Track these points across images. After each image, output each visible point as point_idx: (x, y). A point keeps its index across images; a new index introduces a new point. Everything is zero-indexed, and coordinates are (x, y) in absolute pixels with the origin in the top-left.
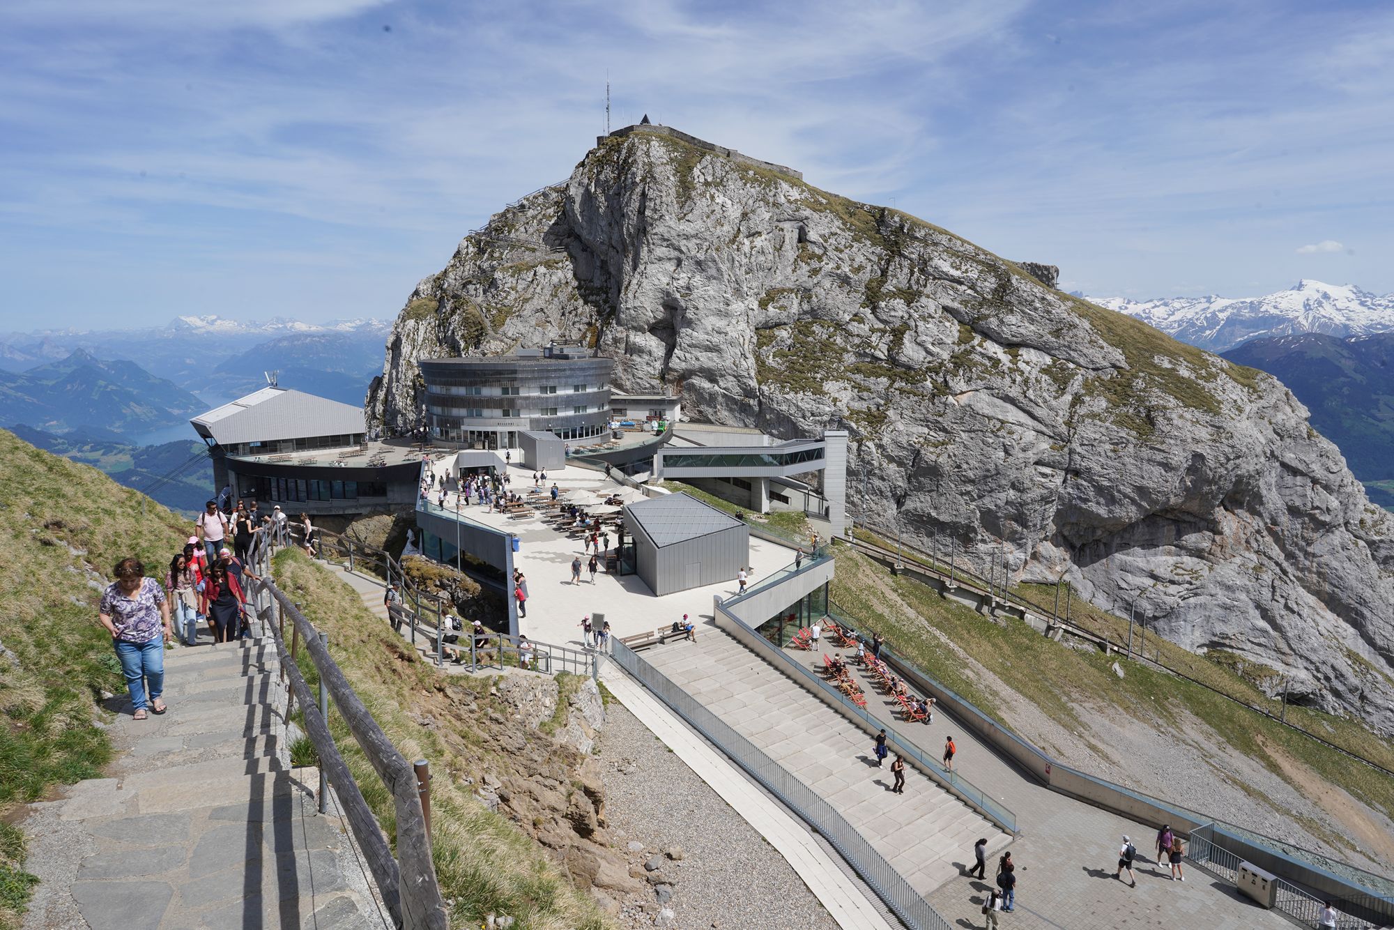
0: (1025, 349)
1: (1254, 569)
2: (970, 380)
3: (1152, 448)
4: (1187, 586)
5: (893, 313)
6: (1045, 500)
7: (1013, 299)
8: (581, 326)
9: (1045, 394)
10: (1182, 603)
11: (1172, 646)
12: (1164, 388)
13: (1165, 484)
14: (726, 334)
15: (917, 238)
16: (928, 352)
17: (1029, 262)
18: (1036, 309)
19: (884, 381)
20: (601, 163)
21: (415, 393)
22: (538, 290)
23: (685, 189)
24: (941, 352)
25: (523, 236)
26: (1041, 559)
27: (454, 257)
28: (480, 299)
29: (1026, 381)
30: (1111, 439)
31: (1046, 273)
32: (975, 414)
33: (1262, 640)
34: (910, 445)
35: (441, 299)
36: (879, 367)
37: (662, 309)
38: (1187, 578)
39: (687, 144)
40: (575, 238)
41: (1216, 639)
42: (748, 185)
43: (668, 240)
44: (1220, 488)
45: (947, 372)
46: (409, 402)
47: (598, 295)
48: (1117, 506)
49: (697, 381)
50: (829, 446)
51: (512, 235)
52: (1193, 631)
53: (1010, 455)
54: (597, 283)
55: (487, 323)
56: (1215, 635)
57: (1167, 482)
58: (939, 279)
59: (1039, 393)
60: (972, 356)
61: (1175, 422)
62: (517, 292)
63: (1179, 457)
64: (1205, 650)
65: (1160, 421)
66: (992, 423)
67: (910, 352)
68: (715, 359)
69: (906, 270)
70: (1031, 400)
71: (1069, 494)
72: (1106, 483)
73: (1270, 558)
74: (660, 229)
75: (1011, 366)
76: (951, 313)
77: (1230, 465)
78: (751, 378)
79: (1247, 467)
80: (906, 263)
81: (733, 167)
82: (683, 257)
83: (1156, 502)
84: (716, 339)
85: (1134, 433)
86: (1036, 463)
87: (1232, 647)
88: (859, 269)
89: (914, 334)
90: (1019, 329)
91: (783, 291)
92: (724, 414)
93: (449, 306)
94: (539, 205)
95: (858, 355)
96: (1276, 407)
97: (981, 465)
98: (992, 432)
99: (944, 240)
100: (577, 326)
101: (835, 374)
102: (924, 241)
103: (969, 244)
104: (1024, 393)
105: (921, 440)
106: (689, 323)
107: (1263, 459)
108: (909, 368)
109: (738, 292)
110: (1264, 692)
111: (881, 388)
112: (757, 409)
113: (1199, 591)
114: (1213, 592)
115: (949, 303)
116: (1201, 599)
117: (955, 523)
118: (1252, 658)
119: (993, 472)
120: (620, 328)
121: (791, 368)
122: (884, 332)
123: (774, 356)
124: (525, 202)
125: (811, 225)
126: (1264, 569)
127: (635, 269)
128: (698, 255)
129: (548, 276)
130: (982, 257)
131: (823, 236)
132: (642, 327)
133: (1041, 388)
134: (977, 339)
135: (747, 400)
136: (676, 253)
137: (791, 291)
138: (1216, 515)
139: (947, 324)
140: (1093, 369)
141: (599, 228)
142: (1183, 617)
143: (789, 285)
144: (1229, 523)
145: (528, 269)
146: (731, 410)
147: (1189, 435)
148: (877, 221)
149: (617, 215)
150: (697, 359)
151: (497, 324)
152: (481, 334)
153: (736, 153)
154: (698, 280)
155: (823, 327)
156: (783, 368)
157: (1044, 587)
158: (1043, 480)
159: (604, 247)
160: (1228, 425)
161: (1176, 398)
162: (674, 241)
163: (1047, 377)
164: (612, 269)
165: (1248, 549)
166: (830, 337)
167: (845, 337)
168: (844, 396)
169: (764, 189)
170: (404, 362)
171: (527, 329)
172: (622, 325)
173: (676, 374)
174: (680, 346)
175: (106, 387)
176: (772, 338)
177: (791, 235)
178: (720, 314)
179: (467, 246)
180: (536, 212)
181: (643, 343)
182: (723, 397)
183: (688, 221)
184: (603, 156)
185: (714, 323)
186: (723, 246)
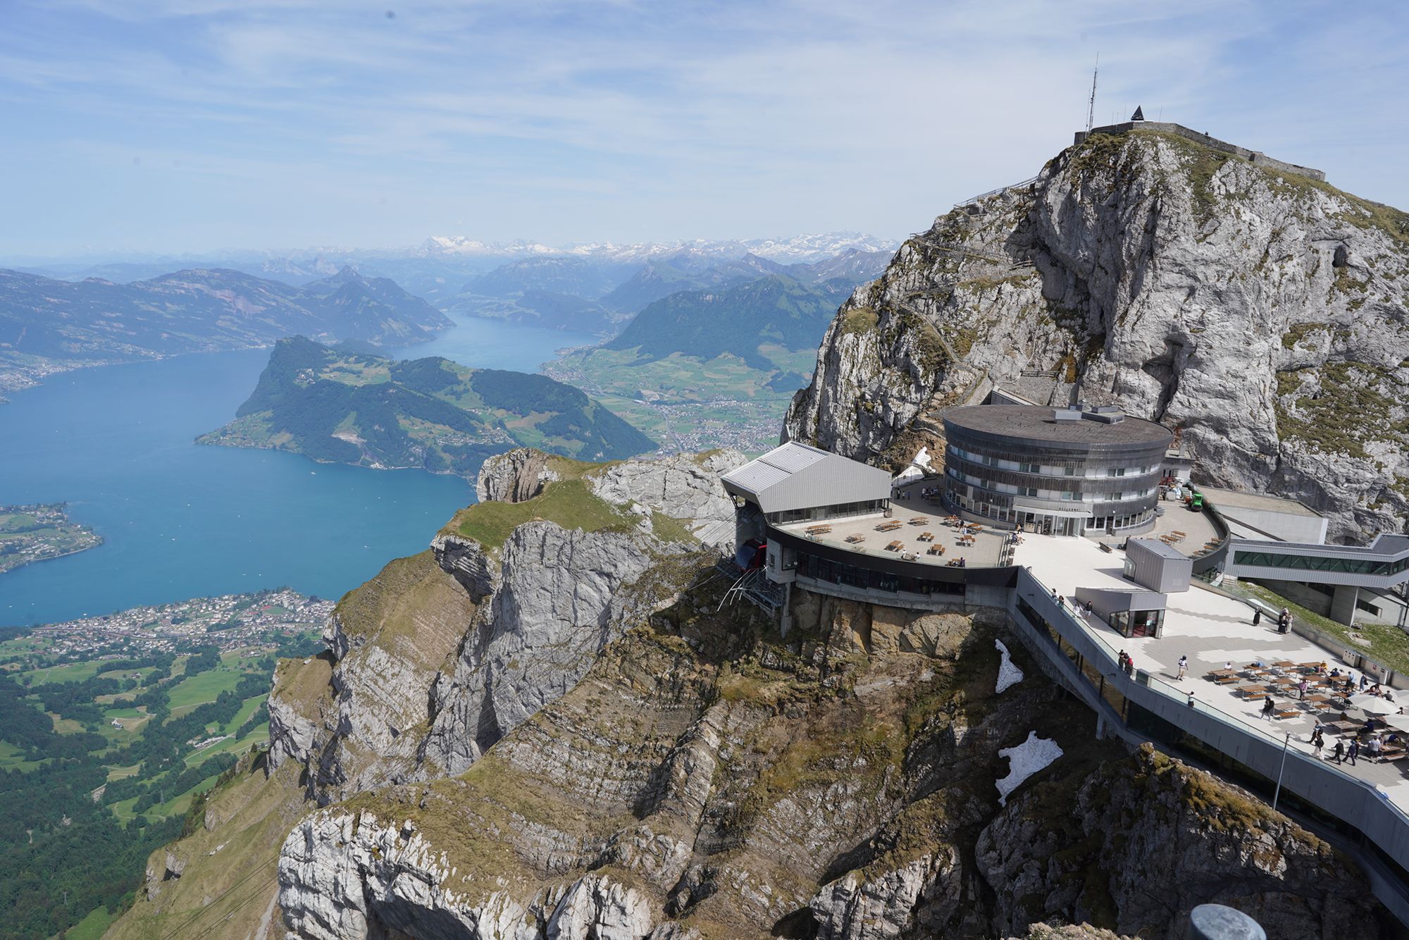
14: (1244, 379)
20: (1087, 165)
21: (859, 417)
22: (1004, 311)
23: (1204, 207)
25: (978, 245)
27: (894, 263)
28: (934, 316)
35: (883, 312)
37: (1163, 344)
39: (1198, 145)
40: (1041, 249)
42: (1279, 197)
43: (1181, 265)
46: (851, 426)
47: (1072, 319)
49: (1199, 430)
51: (966, 243)
54: (1069, 304)
55: (949, 349)
62: (979, 312)
68: (1228, 407)
74: (1172, 251)
78: (1271, 432)
81: (1260, 174)
82: (1197, 285)
84: (1231, 384)
91: (1312, 326)
92: (1230, 471)
94: (997, 209)
100: (1049, 355)
101: (1379, 432)
106: (1198, 364)
109: (1262, 329)
112: (1273, 468)
120: (1109, 364)
121: (1320, 420)
123: (1297, 406)
124: (979, 205)
125: (1354, 245)
127: (1133, 297)
128: (1219, 284)
129: (1015, 295)
131: (1368, 259)
132: (1137, 363)
135: (1262, 456)
136: (1190, 281)
137: (1323, 326)
141: (1082, 244)
143: (1321, 319)
145: (992, 287)
146: (1240, 466)
149: (1112, 232)
150: (1204, 406)
151: (963, 350)
152: (945, 361)
153: (1262, 157)
154: (1214, 313)
155: (1361, 372)
156: (1309, 421)
159: (1086, 266)
162: (1189, 267)
164: (1096, 292)
166: (1370, 385)
167: (1391, 386)
168: (1390, 460)
169: (1296, 200)
170: (843, 381)
171: (995, 357)
172: (1111, 361)
173: (1175, 421)
174: (1184, 389)
175: (368, 302)
176: (1296, 384)
177: (1326, 258)
178: (1238, 354)
179: (910, 253)
180: (994, 218)
181: (1136, 383)
182: (1232, 451)
183: (1210, 243)
184: (1091, 158)
185: (1229, 364)
186: (1248, 273)
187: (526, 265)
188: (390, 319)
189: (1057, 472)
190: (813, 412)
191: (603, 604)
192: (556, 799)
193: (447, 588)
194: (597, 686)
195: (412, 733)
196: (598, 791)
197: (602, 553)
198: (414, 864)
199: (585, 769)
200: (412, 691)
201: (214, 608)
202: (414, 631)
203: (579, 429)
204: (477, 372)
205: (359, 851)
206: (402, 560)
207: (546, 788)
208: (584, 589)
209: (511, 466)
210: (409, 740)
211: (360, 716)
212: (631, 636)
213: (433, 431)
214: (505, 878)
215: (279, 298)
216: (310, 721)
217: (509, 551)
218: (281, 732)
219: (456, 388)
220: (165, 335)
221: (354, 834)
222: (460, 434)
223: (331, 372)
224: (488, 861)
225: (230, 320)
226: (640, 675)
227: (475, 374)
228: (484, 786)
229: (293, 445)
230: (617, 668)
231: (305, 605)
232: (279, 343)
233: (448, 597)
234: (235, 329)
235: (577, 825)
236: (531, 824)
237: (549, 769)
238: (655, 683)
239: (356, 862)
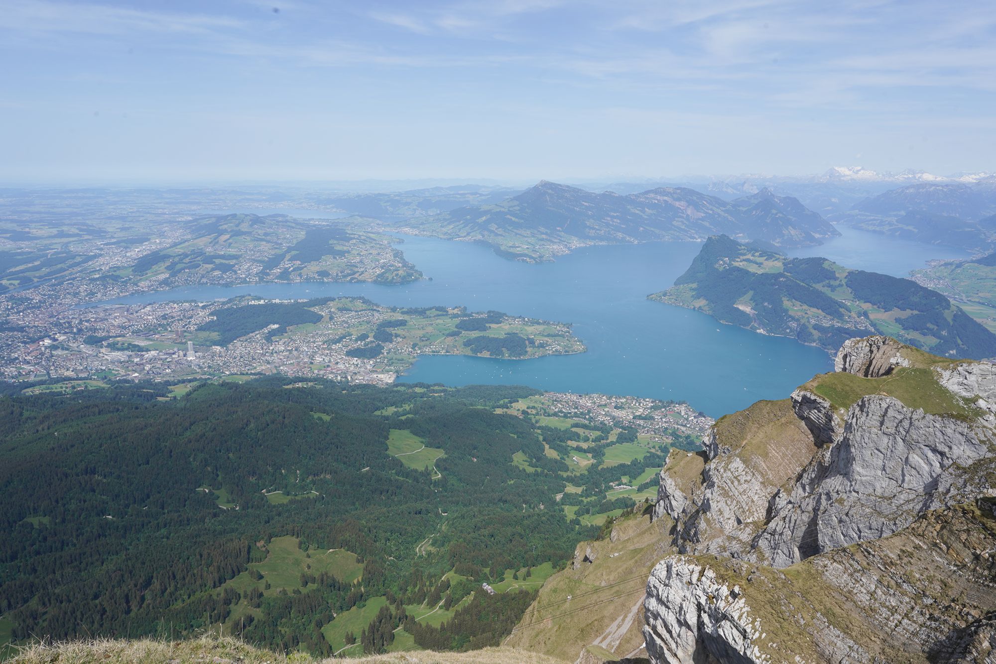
175: (776, 214)
187: (912, 190)
188: (790, 227)
191: (931, 476)
192: (857, 618)
193: (797, 429)
194: (913, 541)
195: (751, 526)
196: (896, 626)
197: (939, 434)
198: (736, 618)
199: (887, 604)
200: (757, 496)
201: (639, 405)
202: (767, 454)
203: (936, 328)
204: (852, 272)
205: (699, 592)
206: (767, 402)
207: (849, 605)
208: (915, 459)
209: (868, 349)
210: (748, 530)
211: (718, 502)
212: (955, 510)
213: (808, 312)
214: (803, 658)
215: (714, 209)
216: (684, 494)
217: (853, 414)
218: (664, 496)
219: (832, 282)
220: (641, 229)
221: (699, 580)
222: (829, 317)
223: (741, 261)
224: (791, 640)
225: (682, 222)
226: (958, 546)
227: (851, 273)
228: (799, 584)
229: (706, 308)
230: (935, 533)
231: (695, 417)
232: (709, 239)
233: (796, 437)
234: (683, 227)
235: (872, 645)
236: (831, 627)
237: (855, 591)
238: (972, 557)
239: (696, 599)
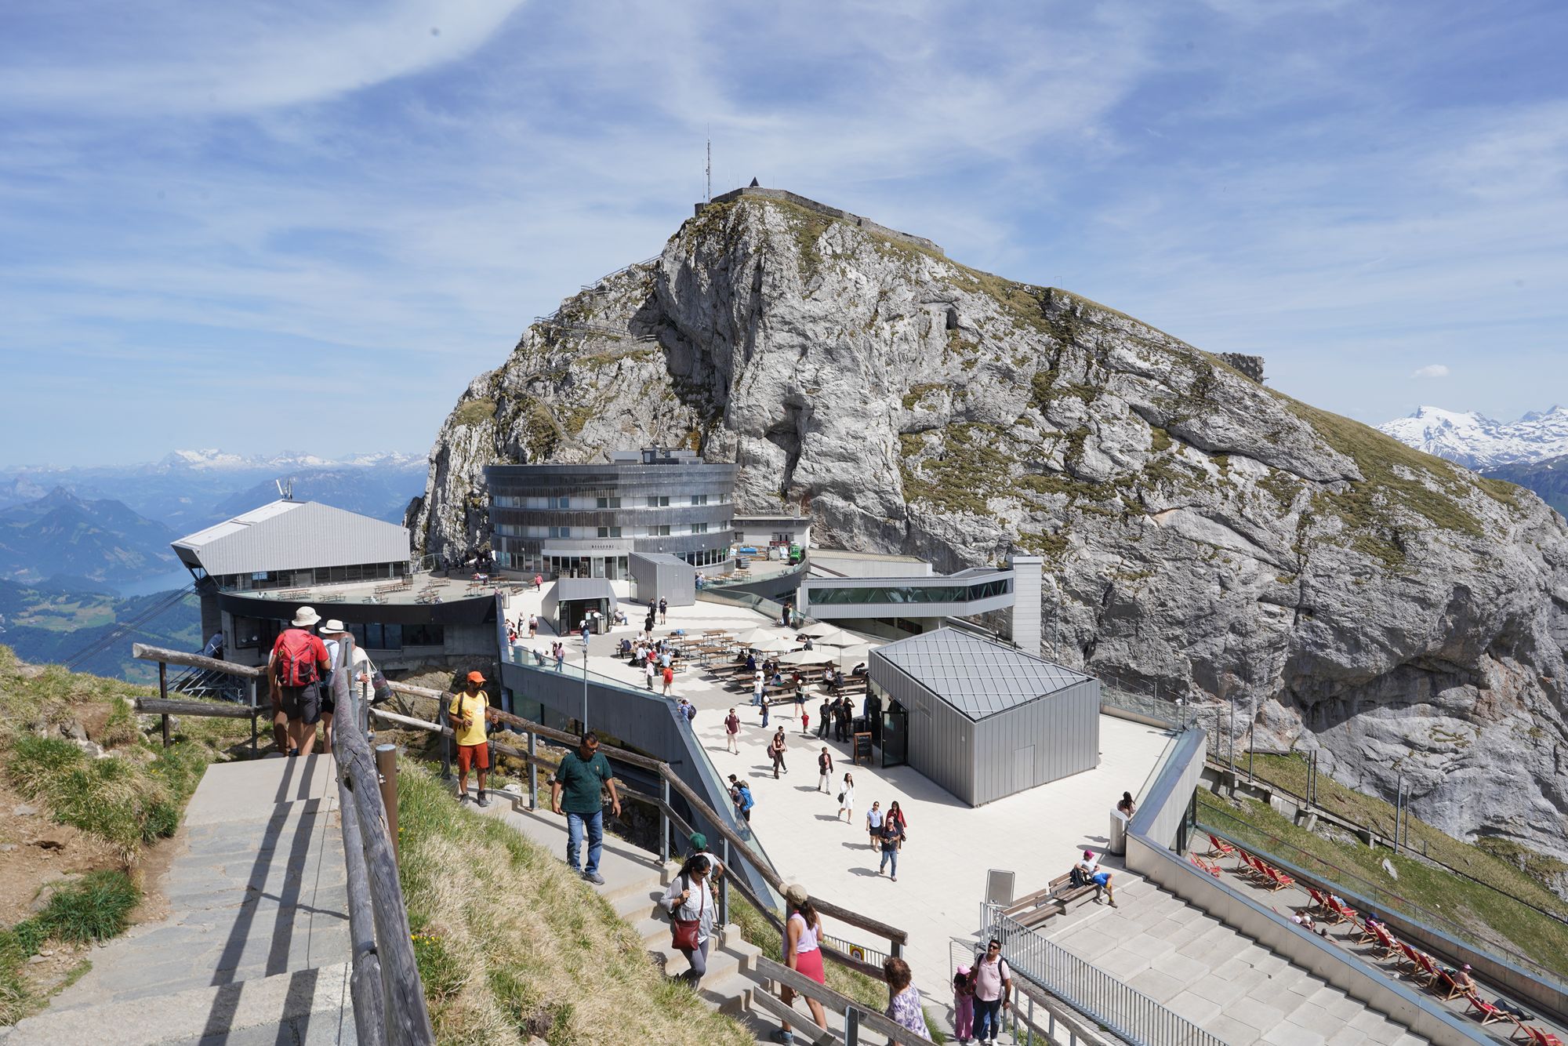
0: (1235, 458)
1: (1530, 732)
2: (1171, 495)
3: (1404, 579)
4: (1451, 755)
5: (1068, 414)
6: (1273, 646)
7: (1218, 396)
8: (679, 432)
9: (1265, 512)
10: (1447, 778)
11: (1437, 834)
12: (1411, 505)
13: (1423, 625)
14: (864, 439)
15: (1092, 323)
16: (1116, 461)
17: (1230, 352)
18: (1246, 408)
19: (1062, 497)
20: (702, 233)
21: (467, 516)
22: (624, 387)
23: (810, 263)
24: (1132, 461)
25: (603, 323)
26: (1267, 722)
27: (517, 349)
28: (550, 399)
29: (1241, 497)
30: (1352, 568)
31: (1252, 365)
32: (1180, 538)
33: (1546, 824)
34: (1100, 577)
35: (501, 399)
36: (1055, 480)
37: (782, 409)
38: (1452, 745)
39: (808, 210)
40: (668, 325)
41: (1488, 823)
42: (886, 259)
43: (790, 323)
44: (1488, 630)
45: (1141, 485)
46: (458, 527)
47: (698, 393)
48: (1363, 653)
49: (827, 498)
50: (1018, 576)
51: (590, 322)
52: (1460, 813)
53: (1228, 589)
54: (697, 379)
55: (560, 427)
56: (1487, 818)
57: (1425, 621)
58: (1123, 372)
59: (1258, 510)
60: (1171, 466)
61: (1431, 546)
62: (597, 389)
63: (1439, 591)
64: (1476, 837)
65: (1412, 545)
66: (1202, 548)
67: (1093, 461)
68: (851, 470)
69: (1082, 362)
70: (1249, 520)
71: (1302, 638)
72: (1349, 624)
73: (1548, 718)
74: (780, 309)
75: (1221, 478)
76: (1141, 414)
77: (1501, 601)
78: (896, 494)
79: (1520, 602)
80: (1081, 353)
81: (866, 237)
82: (808, 343)
83: (1411, 648)
84: (852, 446)
85: (1380, 560)
86: (1260, 600)
87: (1508, 834)
88: (1023, 361)
89: (1096, 439)
90: (1227, 432)
91: (931, 387)
92: (862, 539)
93: (510, 408)
94: (623, 286)
95: (1027, 465)
96: (1543, 529)
97: (1191, 602)
98: (1204, 560)
99: (1126, 325)
100: (674, 431)
101: (1001, 489)
102: (1102, 326)
103: (1156, 330)
104: (1240, 511)
105: (1113, 570)
106: (817, 426)
107: (1537, 593)
108: (1093, 481)
109: (877, 387)
110: (1557, 893)
111: (1058, 506)
112: (904, 533)
113: (1466, 761)
114: (1483, 763)
115: (1136, 400)
116: (1470, 772)
117: (1160, 677)
118: (1534, 847)
119: (1208, 611)
120: (729, 433)
121: (946, 480)
122: (1058, 437)
123: (923, 468)
124: (606, 283)
125: (963, 307)
126: (1543, 732)
127: (747, 359)
128: (829, 342)
129: (636, 369)
130: (1174, 345)
131: (975, 321)
132: (758, 431)
133: (1259, 504)
134: (1175, 446)
135: (891, 521)
136: (801, 340)
137: (941, 387)
138: (1481, 664)
139: (1138, 427)
140: (1321, 482)
141: (700, 311)
142: (1448, 795)
143: (939, 380)
144: (1498, 673)
145: (610, 363)
146: (871, 535)
147: (1449, 563)
148: (1041, 304)
149: (724, 295)
150: (828, 470)
151: (573, 428)
152: (554, 440)
153: (868, 222)
154: (828, 372)
155: (981, 431)
156: (935, 482)
157: (1274, 758)
158: (1270, 621)
159: (707, 334)
160: (1496, 551)
161: (1426, 516)
162: (798, 325)
163: (1266, 492)
164: (717, 362)
165: (1520, 707)
166: (991, 444)
167: (1010, 444)
168: (1013, 516)
169: (904, 263)
170: (452, 478)
171: (611, 434)
172: (732, 429)
173: (801, 489)
174: (806, 454)
175: (87, 529)
176: (920, 445)
177: (939, 320)
178: (855, 414)
179: (533, 337)
180: (619, 295)
181: (759, 451)
182: (861, 518)
183: (816, 300)
184: (704, 225)
185: (848, 425)
186: (858, 330)
189: (588, 504)
190: (422, 519)
223: (28, 616)
